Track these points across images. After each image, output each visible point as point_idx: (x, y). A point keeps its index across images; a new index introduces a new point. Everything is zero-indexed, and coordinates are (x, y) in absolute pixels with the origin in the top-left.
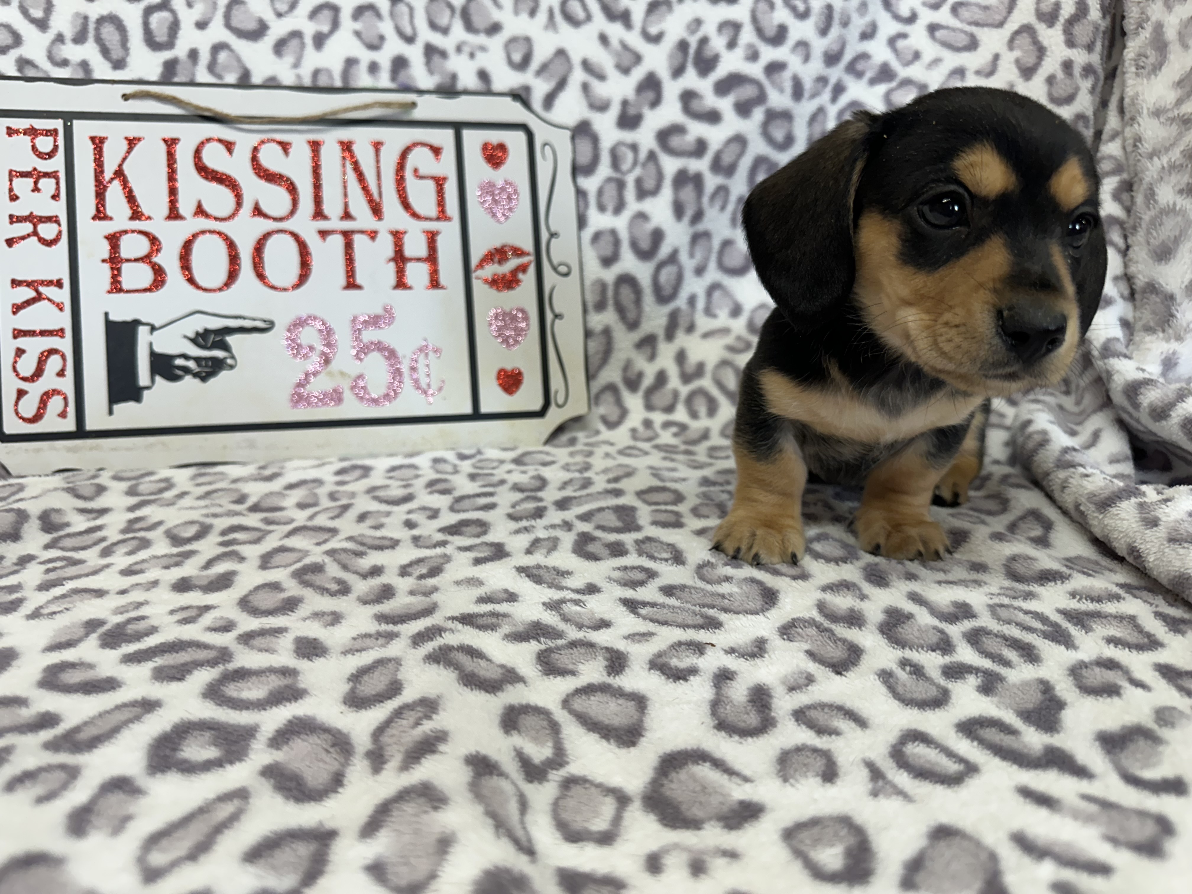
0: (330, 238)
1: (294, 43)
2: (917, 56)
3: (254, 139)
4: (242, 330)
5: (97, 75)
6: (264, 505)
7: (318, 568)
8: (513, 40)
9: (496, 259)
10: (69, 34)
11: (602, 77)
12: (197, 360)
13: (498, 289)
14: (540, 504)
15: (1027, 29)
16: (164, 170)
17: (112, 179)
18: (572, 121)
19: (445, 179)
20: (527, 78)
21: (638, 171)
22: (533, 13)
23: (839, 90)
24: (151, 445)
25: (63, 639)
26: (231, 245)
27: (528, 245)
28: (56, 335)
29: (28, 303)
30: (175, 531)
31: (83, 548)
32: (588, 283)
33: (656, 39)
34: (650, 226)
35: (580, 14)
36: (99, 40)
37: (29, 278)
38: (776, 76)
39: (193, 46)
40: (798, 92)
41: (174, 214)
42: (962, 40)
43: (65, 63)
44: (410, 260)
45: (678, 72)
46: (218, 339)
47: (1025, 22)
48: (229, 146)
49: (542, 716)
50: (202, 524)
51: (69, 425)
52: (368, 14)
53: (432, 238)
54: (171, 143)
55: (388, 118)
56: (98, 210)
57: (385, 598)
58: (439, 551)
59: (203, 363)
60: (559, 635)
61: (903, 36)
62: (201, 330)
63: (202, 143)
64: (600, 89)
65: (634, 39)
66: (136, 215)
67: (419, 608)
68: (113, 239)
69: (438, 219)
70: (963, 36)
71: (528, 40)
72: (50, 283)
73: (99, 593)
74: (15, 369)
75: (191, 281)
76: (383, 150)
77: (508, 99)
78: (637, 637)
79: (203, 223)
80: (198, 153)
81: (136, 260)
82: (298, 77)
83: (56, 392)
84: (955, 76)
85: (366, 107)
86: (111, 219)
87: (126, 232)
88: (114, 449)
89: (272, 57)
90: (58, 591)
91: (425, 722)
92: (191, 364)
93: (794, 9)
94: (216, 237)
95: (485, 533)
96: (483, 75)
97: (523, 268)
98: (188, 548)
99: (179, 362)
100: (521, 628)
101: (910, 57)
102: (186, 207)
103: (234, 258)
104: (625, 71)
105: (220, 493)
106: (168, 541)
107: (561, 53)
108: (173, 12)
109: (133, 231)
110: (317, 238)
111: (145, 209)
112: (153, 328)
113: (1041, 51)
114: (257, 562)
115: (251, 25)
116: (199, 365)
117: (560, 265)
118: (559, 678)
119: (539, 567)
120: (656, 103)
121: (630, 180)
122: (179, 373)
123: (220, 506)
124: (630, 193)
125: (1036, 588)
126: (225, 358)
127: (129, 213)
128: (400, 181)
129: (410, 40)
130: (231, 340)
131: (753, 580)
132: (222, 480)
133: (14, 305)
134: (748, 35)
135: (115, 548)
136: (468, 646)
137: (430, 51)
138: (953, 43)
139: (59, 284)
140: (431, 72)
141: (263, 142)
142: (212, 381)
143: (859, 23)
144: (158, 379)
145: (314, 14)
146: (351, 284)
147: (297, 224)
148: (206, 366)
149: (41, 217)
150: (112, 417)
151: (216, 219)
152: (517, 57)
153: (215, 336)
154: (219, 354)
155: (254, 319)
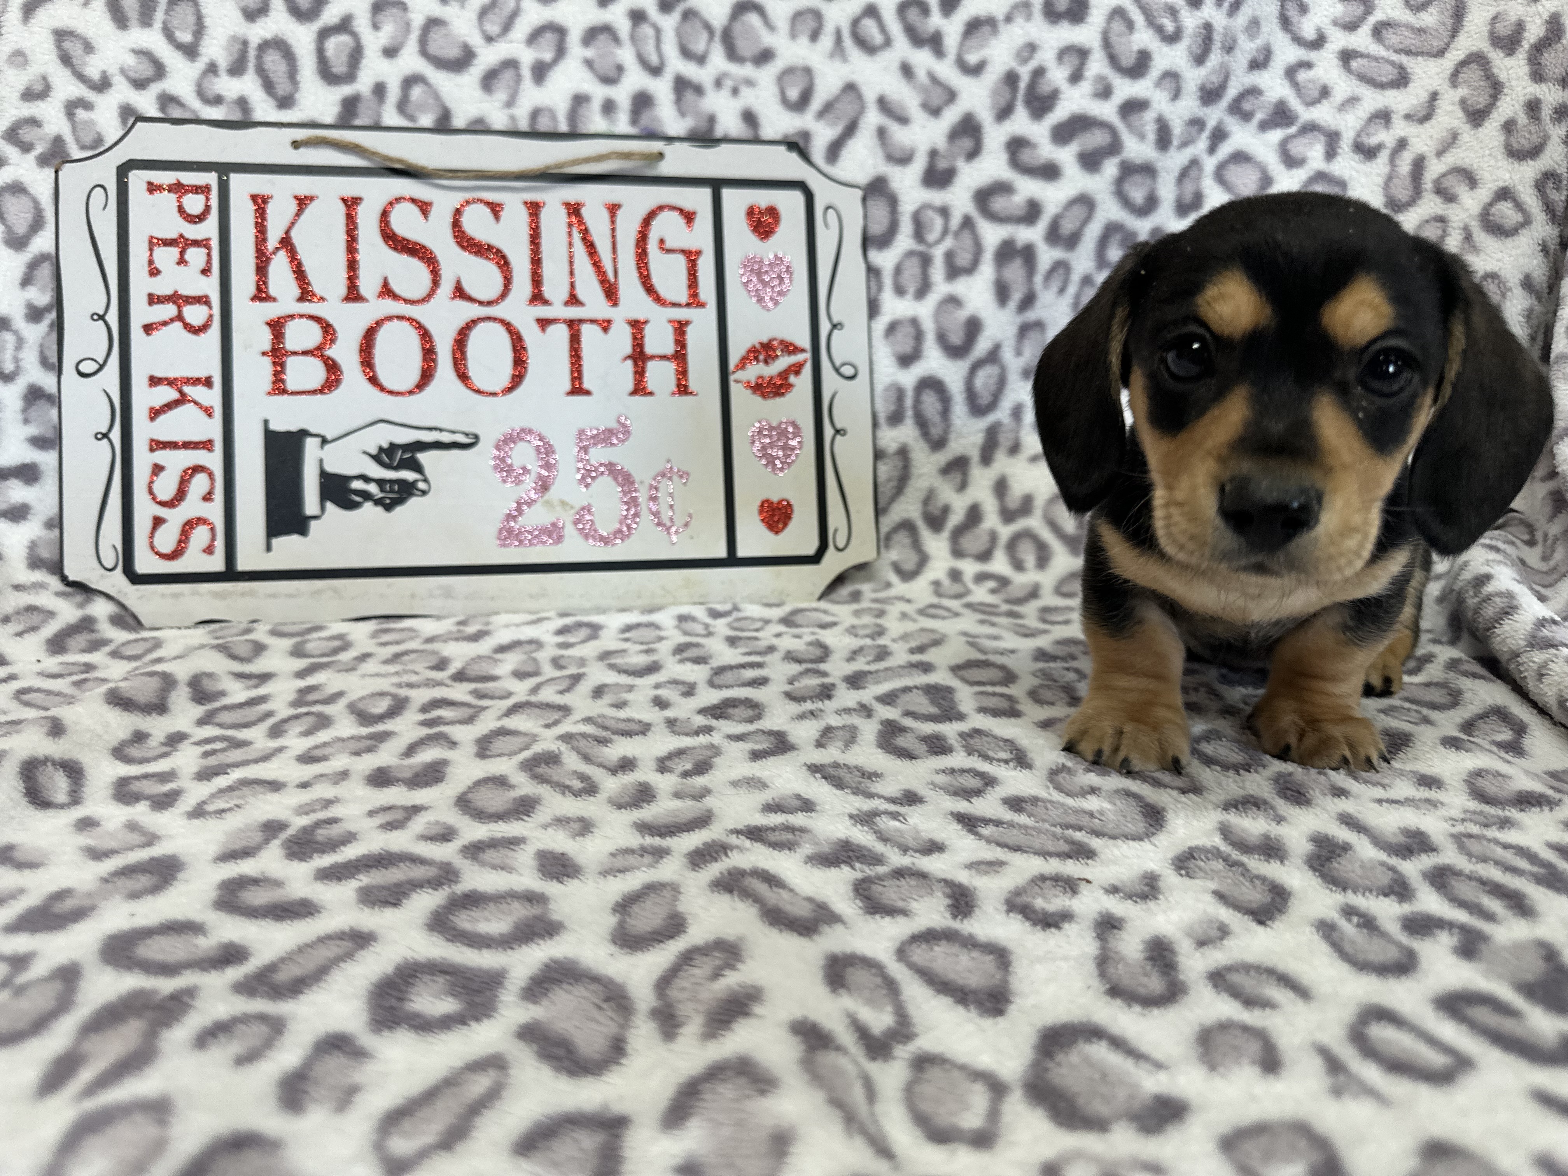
0: (551, 329)
1: (508, 75)
2: (1325, 92)
3: (456, 199)
4: (438, 445)
5: (259, 115)
6: (472, 672)
7: (552, 759)
8: (788, 72)
9: (761, 357)
10: (223, 63)
11: (903, 120)
12: (380, 482)
13: (764, 396)
14: (826, 680)
15: (1477, 59)
16: (341, 237)
17: (277, 249)
18: (863, 177)
19: (698, 253)
20: (807, 121)
21: (948, 243)
22: (815, 36)
23: (1219, 136)
24: (318, 592)
25: (238, 845)
26: (425, 335)
27: (803, 340)
28: (203, 448)
29: (169, 406)
30: (361, 705)
31: (246, 725)
32: (879, 388)
33: (975, 70)
34: (963, 315)
35: (878, 38)
36: (261, 71)
37: (171, 375)
38: (1134, 118)
39: (380, 79)
40: (1164, 140)
41: (353, 295)
42: (1387, 73)
43: (218, 100)
44: (652, 357)
45: (1004, 113)
46: (407, 456)
47: (1474, 49)
48: (424, 207)
49: (874, 971)
50: (394, 696)
51: (217, 564)
52: (603, 38)
53: (680, 328)
54: (351, 204)
55: (625, 173)
56: (259, 289)
57: (643, 801)
58: (703, 739)
59: (388, 487)
60: (877, 860)
61: (1307, 65)
62: (385, 445)
63: (391, 204)
64: (901, 135)
65: (946, 70)
66: (306, 294)
67: (690, 815)
68: (277, 327)
69: (688, 305)
70: (1390, 68)
71: (808, 71)
72: (196, 381)
73: (275, 786)
74: (151, 492)
75: (374, 380)
76: (620, 214)
77: (782, 149)
78: (983, 867)
79: (390, 307)
80: (385, 215)
81: (305, 353)
82: (513, 118)
83: (202, 520)
84: (1377, 121)
85: (600, 158)
86: (274, 300)
87: (292, 317)
88: (273, 596)
89: (478, 93)
90: (222, 781)
91: (727, 972)
92: (373, 488)
93: (1160, 30)
94: (406, 324)
95: (759, 717)
96: (750, 118)
97: (797, 369)
98: (380, 727)
99: (357, 485)
100: (826, 849)
101: (1316, 94)
102: (368, 285)
103: (429, 353)
104: (935, 112)
105: (413, 656)
106: (352, 718)
107: (850, 88)
108: (355, 36)
109: (301, 316)
110: (536, 328)
111: (317, 287)
112: (324, 441)
113: (1496, 88)
114: (473, 749)
115: (453, 52)
116: (382, 490)
117: (844, 364)
118: (888, 919)
119: (836, 765)
120: (974, 153)
121: (938, 254)
122: (358, 499)
123: (416, 673)
124: (938, 272)
125: (1513, 813)
126: (416, 481)
127: (297, 292)
128: (642, 256)
129: (656, 71)
130: (423, 457)
131: (1128, 794)
132: (412, 638)
133: (151, 409)
134: (1097, 65)
135: (286, 726)
136: (763, 870)
137: (681, 85)
138: (1375, 76)
139: (208, 382)
140: (682, 113)
141: (468, 202)
142: (399, 510)
143: (1247, 48)
144: (329, 505)
145: (534, 37)
146: (577, 389)
147: (509, 309)
148: (391, 491)
149: (188, 297)
150: (270, 554)
151: (406, 301)
152: (793, 94)
153: (403, 452)
154: (408, 475)
155: (453, 432)
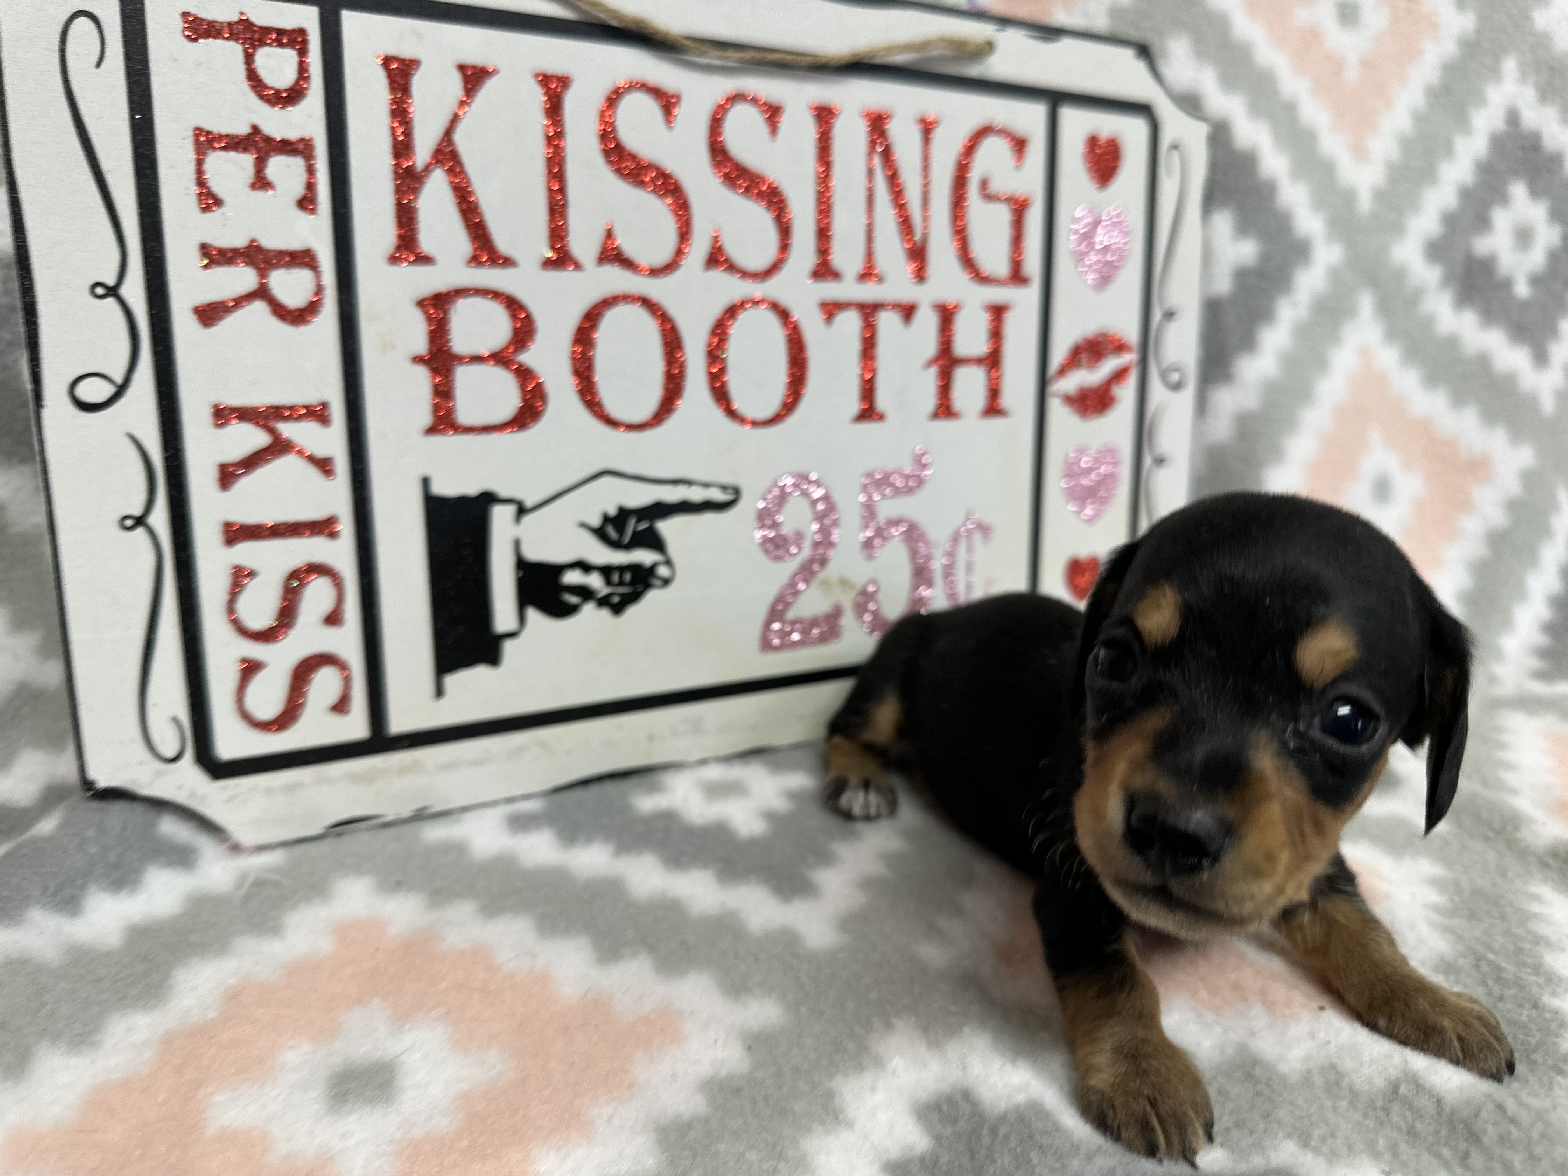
0: (840, 319)
3: (717, 89)
4: (685, 508)
9: (1085, 359)
12: (606, 571)
16: (540, 149)
17: (431, 166)
19: (1026, 203)
26: (667, 329)
27: (1133, 333)
28: (319, 533)
29: (255, 460)
37: (252, 402)
41: (559, 256)
44: (962, 361)
46: (643, 526)
48: (668, 103)
51: (354, 728)
53: (997, 317)
54: (554, 87)
56: (401, 240)
59: (616, 578)
62: (612, 511)
63: (617, 92)
66: (484, 252)
68: (436, 310)
69: (1010, 281)
72: (301, 413)
74: (233, 618)
75: (593, 405)
76: (936, 139)
77: (1130, 53)
79: (616, 279)
80: (607, 115)
81: (484, 359)
83: (327, 659)
85: (925, 46)
86: (431, 260)
87: (461, 293)
88: (450, 766)
92: (595, 581)
94: (642, 311)
97: (1120, 375)
99: (572, 578)
102: (582, 239)
103: (674, 358)
109: (478, 292)
110: (819, 316)
111: (501, 240)
112: (522, 511)
116: (608, 582)
126: (655, 565)
127: (468, 248)
128: (958, 202)
130: (666, 527)
133: (222, 466)
139: (321, 414)
141: (735, 99)
142: (633, 611)
144: (533, 615)
146: (868, 411)
147: (784, 286)
148: (621, 584)
149: (275, 253)
151: (642, 270)
153: (638, 521)
154: (644, 557)
155: (706, 485)
